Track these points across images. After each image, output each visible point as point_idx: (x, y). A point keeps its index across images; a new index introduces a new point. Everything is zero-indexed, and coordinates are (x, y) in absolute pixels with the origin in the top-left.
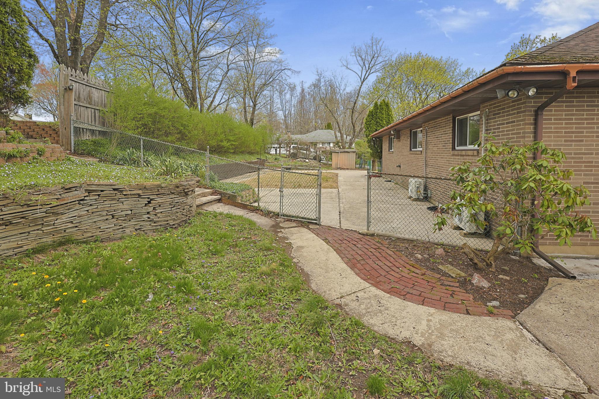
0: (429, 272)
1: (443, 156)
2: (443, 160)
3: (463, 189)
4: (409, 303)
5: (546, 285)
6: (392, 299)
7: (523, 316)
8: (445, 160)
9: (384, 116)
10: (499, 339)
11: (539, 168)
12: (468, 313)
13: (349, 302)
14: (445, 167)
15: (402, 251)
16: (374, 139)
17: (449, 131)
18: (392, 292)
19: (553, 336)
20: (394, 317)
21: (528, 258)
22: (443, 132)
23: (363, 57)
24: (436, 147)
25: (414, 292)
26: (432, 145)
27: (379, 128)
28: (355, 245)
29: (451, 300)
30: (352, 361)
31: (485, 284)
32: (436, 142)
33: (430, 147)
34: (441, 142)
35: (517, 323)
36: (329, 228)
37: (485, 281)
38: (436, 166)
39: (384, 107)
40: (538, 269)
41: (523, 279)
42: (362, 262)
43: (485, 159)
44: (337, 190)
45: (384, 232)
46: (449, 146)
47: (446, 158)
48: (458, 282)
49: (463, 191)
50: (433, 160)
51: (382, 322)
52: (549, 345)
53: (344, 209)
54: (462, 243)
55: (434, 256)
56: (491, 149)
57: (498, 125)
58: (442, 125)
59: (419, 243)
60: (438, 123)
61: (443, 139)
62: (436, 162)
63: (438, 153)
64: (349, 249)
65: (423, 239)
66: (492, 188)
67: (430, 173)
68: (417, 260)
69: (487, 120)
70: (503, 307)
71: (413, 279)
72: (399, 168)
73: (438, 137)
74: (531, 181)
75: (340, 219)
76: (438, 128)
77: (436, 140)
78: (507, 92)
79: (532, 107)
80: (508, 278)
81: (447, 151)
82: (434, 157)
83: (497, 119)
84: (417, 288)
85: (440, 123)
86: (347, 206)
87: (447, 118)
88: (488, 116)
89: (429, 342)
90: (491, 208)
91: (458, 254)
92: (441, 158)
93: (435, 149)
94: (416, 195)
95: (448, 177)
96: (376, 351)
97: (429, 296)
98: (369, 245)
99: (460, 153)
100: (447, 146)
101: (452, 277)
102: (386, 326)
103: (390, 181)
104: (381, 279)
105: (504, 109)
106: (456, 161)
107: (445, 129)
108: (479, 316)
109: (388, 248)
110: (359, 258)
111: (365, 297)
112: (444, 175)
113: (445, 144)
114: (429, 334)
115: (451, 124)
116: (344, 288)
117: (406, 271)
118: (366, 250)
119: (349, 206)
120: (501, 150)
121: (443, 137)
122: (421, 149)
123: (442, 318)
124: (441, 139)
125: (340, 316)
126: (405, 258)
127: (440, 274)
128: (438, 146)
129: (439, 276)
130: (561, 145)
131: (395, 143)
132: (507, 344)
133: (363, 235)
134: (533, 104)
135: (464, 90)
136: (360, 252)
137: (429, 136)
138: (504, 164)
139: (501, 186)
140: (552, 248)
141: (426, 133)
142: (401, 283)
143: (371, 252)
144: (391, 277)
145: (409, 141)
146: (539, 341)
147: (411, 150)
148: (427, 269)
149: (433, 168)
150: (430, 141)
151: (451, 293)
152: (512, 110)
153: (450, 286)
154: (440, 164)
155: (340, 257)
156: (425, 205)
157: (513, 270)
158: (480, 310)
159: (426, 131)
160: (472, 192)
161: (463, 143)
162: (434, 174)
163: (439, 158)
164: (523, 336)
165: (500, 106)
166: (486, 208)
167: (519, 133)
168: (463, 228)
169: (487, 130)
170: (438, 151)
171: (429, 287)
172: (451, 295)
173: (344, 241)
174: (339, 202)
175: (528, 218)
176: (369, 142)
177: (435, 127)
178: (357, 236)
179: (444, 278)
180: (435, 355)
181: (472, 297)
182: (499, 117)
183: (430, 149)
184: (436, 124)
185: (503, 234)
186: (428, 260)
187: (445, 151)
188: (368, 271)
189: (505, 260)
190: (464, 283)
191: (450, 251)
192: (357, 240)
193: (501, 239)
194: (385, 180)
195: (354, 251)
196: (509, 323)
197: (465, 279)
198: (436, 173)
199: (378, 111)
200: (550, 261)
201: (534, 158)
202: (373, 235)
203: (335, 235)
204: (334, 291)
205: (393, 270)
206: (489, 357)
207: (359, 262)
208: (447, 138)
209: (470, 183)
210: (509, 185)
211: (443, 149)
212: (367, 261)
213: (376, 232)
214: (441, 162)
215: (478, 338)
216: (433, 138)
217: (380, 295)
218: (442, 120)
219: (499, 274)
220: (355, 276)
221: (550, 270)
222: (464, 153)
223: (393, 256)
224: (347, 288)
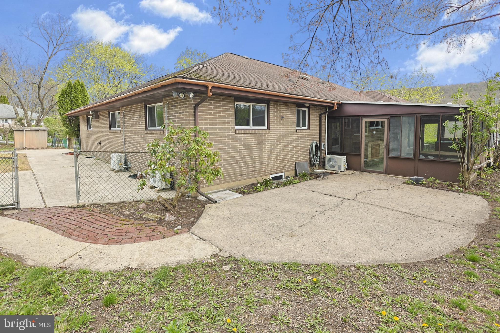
0: (136, 222)
1: (139, 134)
2: (139, 138)
3: (155, 159)
4: (124, 245)
5: (204, 209)
6: (111, 247)
7: (193, 229)
8: (140, 138)
9: (80, 96)
10: (182, 245)
11: (197, 142)
12: (164, 238)
13: (73, 262)
14: (141, 143)
15: (113, 212)
16: (70, 118)
17: (142, 115)
18: (110, 242)
19: (207, 234)
20: (114, 257)
21: (195, 198)
22: (138, 115)
23: (49, 31)
24: (133, 127)
25: (127, 237)
26: (130, 125)
27: (74, 107)
28: (66, 218)
29: (153, 234)
30: (86, 297)
31: (173, 218)
32: (133, 123)
33: (128, 127)
34: (137, 123)
35: (191, 234)
36: (32, 210)
37: (173, 217)
38: (133, 142)
39: (79, 87)
40: (200, 202)
41: (193, 209)
42: (78, 230)
43: (168, 137)
44: (31, 171)
45: (94, 202)
46: (143, 127)
47: (142, 136)
48: (156, 222)
49: (156, 160)
50: (131, 137)
51: (105, 265)
52: (205, 238)
53: (46, 189)
54: (157, 197)
55: (138, 210)
56: (171, 131)
57: (175, 113)
58: (136, 110)
59: (126, 204)
60: (133, 109)
61: (138, 121)
62: (133, 139)
63: (134, 132)
64: (61, 223)
65: (129, 200)
66: (173, 156)
67: (128, 148)
68: (126, 216)
69: (168, 109)
70: (183, 228)
71: (125, 229)
72: (100, 145)
73: (134, 120)
74: (193, 150)
75: (43, 199)
76: (133, 112)
77: (132, 121)
78: (178, 94)
79: (193, 104)
80: (185, 211)
81: (142, 130)
82: (132, 136)
83: (174, 110)
84: (129, 234)
85: (135, 108)
86: (48, 186)
87: (141, 105)
88: (168, 107)
89: (142, 262)
90: (174, 169)
91: (155, 205)
92: (137, 136)
93: (132, 129)
94: (118, 167)
95: (144, 151)
96: (105, 283)
97: (138, 236)
98: (81, 215)
99: (151, 132)
100: (141, 127)
101: (153, 220)
102: (109, 266)
103: (91, 157)
104: (98, 236)
105: (177, 103)
106: (149, 138)
107: (139, 113)
108: (171, 237)
109: (100, 213)
110: (74, 227)
111: (87, 253)
112: (140, 149)
113: (140, 125)
114: (142, 258)
115: (144, 110)
116: (65, 254)
117: (118, 225)
118: (79, 220)
119: (51, 185)
120: (177, 131)
121: (138, 119)
122: (120, 129)
123: (149, 246)
124: (137, 121)
125: (67, 274)
126: (116, 217)
127: (144, 220)
128: (134, 127)
129: (144, 222)
130: (208, 128)
131: (94, 122)
132: (186, 246)
133: (74, 208)
134: (193, 103)
135: (152, 88)
136: (74, 223)
137: (127, 118)
138: (179, 140)
139: (178, 155)
140: (206, 188)
141: (124, 115)
142: (117, 234)
143: (84, 219)
144: (107, 233)
145: (108, 121)
146: (200, 238)
147: (110, 129)
148: (135, 220)
149: (131, 144)
150: (127, 122)
151: (152, 229)
152: (182, 105)
153: (151, 226)
154: (136, 141)
155: (53, 231)
156: (126, 175)
157: (188, 206)
158: (171, 234)
159: (123, 114)
160: (161, 160)
161: (153, 125)
162: (133, 149)
163: (136, 136)
164: (193, 239)
165: (175, 101)
166: (170, 169)
167: (187, 120)
168: (157, 186)
169: (168, 117)
170: (134, 130)
171: (137, 231)
172: (153, 231)
173: (54, 218)
174: (37, 184)
175: (194, 172)
176: (64, 120)
177: (131, 111)
178: (67, 210)
179: (147, 222)
180: (147, 268)
181: (165, 228)
182: (175, 109)
183: (127, 129)
184: (132, 109)
185: (181, 185)
186: (134, 213)
187: (140, 130)
188: (86, 234)
189: (183, 201)
190: (160, 222)
191: (149, 204)
192: (68, 214)
193: (180, 188)
194: (85, 157)
195: (68, 223)
196: (187, 235)
197: (161, 219)
198: (134, 148)
199: (73, 90)
200: (206, 196)
201: (195, 136)
202: (83, 206)
203: (41, 215)
204: (55, 259)
205: (108, 228)
206: (177, 256)
207: (74, 230)
208: (141, 121)
209: (160, 154)
210: (183, 153)
211: (138, 129)
212: (82, 227)
213: (87, 203)
214: (137, 139)
215: (170, 249)
216: (130, 120)
217: (100, 248)
218: (136, 106)
219: (180, 210)
220: (74, 241)
221: (206, 201)
222: (154, 132)
223: (106, 218)
224: (67, 253)
